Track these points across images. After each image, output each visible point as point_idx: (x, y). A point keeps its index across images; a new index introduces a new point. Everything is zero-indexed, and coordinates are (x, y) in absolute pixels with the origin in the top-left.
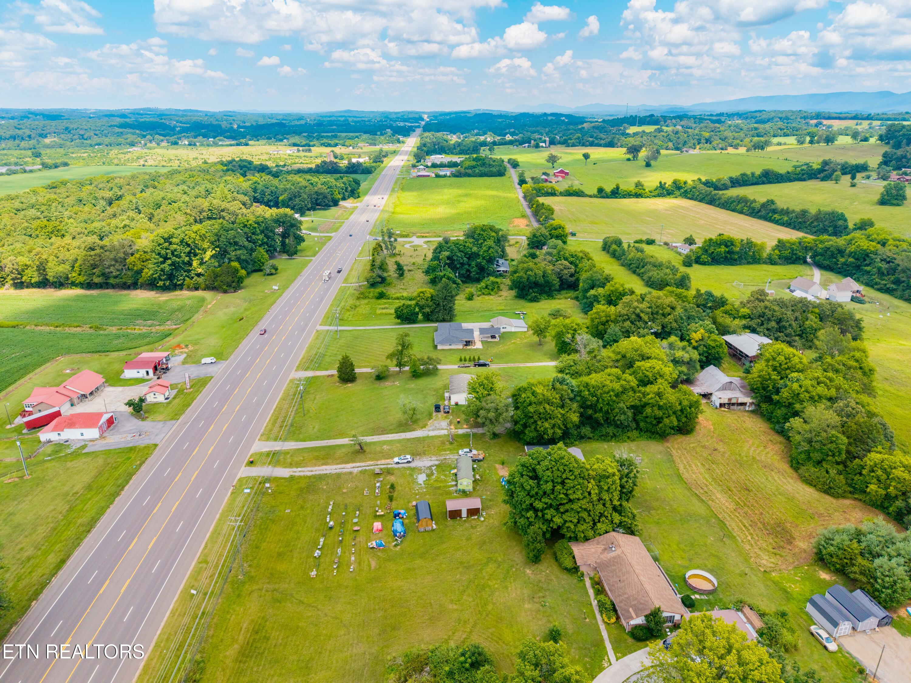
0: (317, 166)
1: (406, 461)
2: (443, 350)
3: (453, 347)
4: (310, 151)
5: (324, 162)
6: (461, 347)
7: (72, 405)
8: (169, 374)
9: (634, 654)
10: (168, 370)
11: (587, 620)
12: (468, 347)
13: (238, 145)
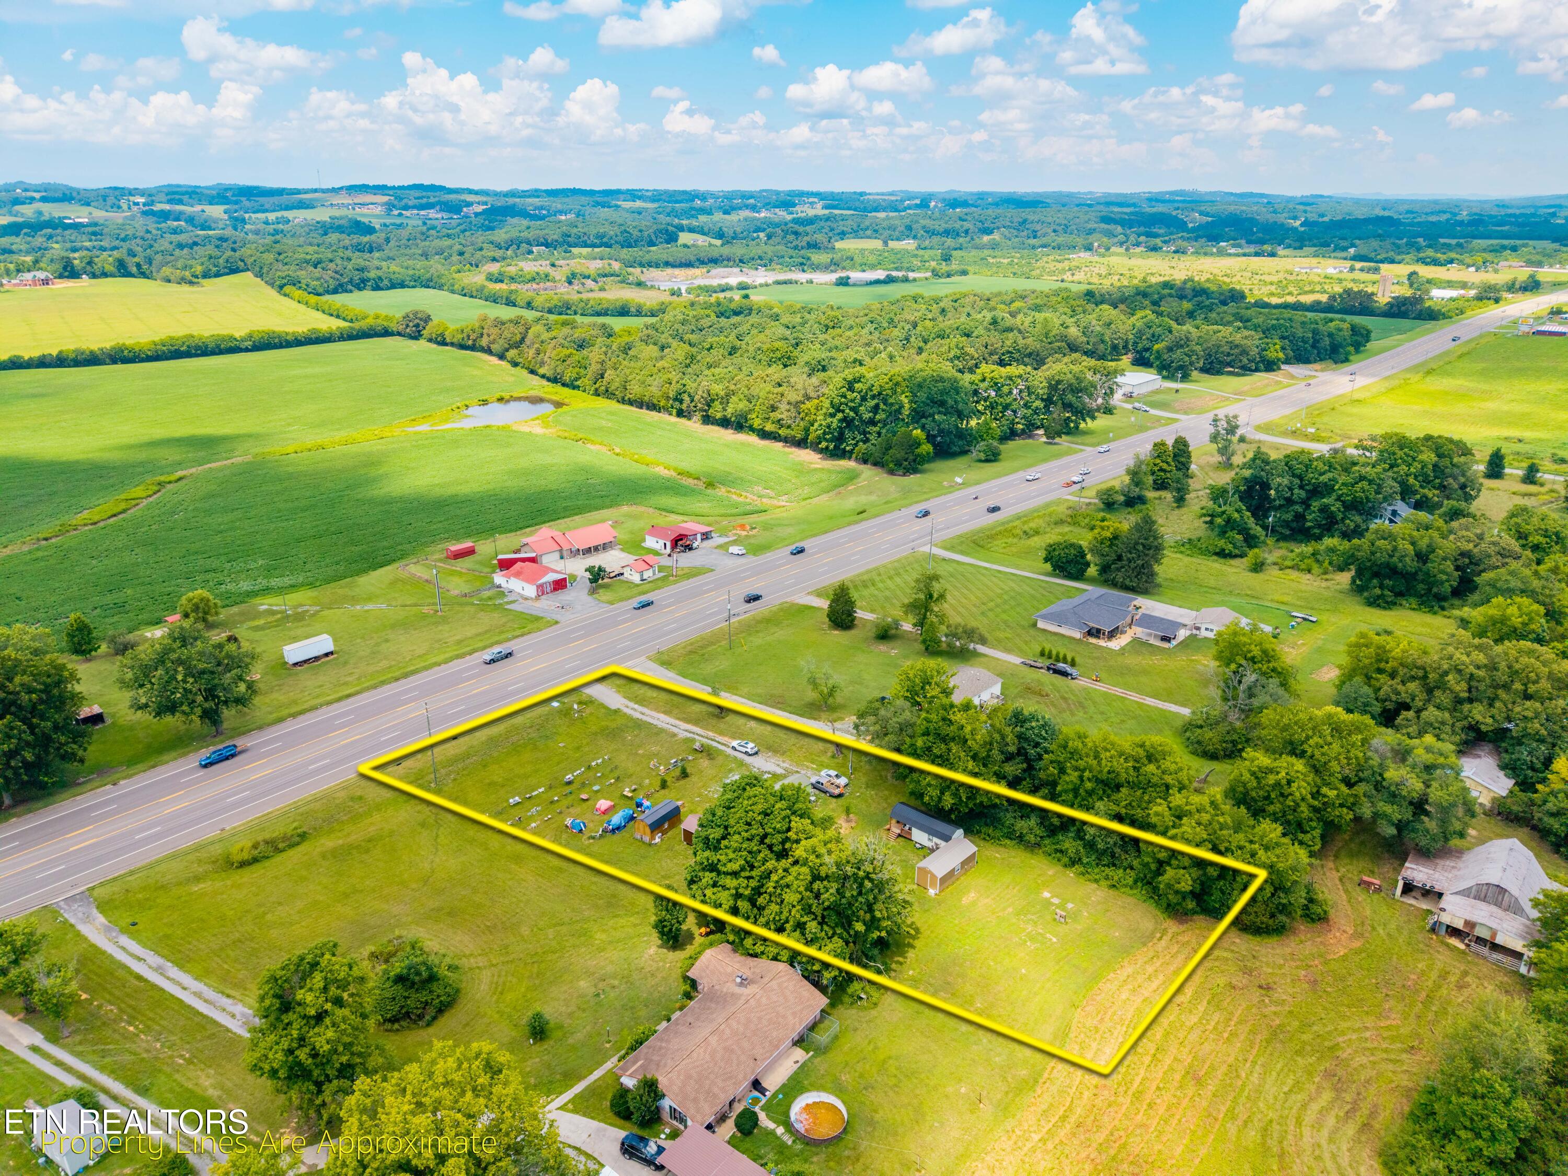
0: (1333, 298)
1: (744, 750)
2: (1044, 630)
3: (1063, 631)
4: (1376, 270)
5: (1348, 292)
6: (1077, 635)
7: (562, 558)
8: (689, 554)
9: (585, 1120)
10: (691, 549)
11: (608, 1045)
12: (1093, 640)
13: (1257, 254)
